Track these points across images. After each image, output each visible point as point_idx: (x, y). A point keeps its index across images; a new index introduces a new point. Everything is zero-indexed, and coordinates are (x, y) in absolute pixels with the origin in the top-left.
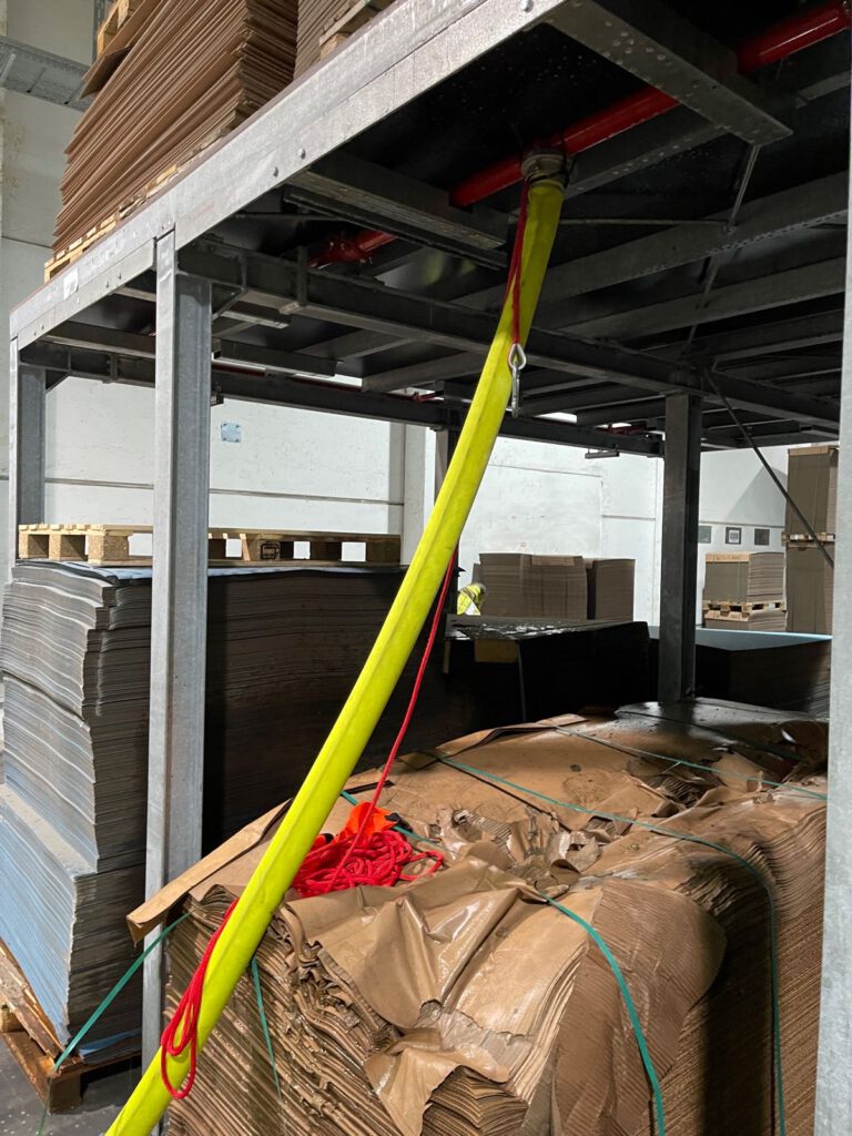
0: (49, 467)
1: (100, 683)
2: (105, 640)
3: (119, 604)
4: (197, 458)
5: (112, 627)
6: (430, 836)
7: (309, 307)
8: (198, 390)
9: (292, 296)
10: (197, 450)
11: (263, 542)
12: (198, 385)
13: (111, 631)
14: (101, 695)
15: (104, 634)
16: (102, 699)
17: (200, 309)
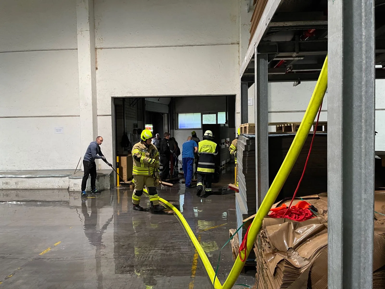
0: (269, 108)
1: (247, 165)
2: (247, 154)
3: (251, 144)
4: (266, 103)
5: (249, 150)
6: (323, 214)
7: (299, 53)
8: (265, 84)
9: (294, 51)
10: (266, 101)
11: (296, 126)
12: (265, 83)
13: (249, 151)
14: (247, 168)
15: (247, 152)
16: (247, 169)
17: (266, 61)
